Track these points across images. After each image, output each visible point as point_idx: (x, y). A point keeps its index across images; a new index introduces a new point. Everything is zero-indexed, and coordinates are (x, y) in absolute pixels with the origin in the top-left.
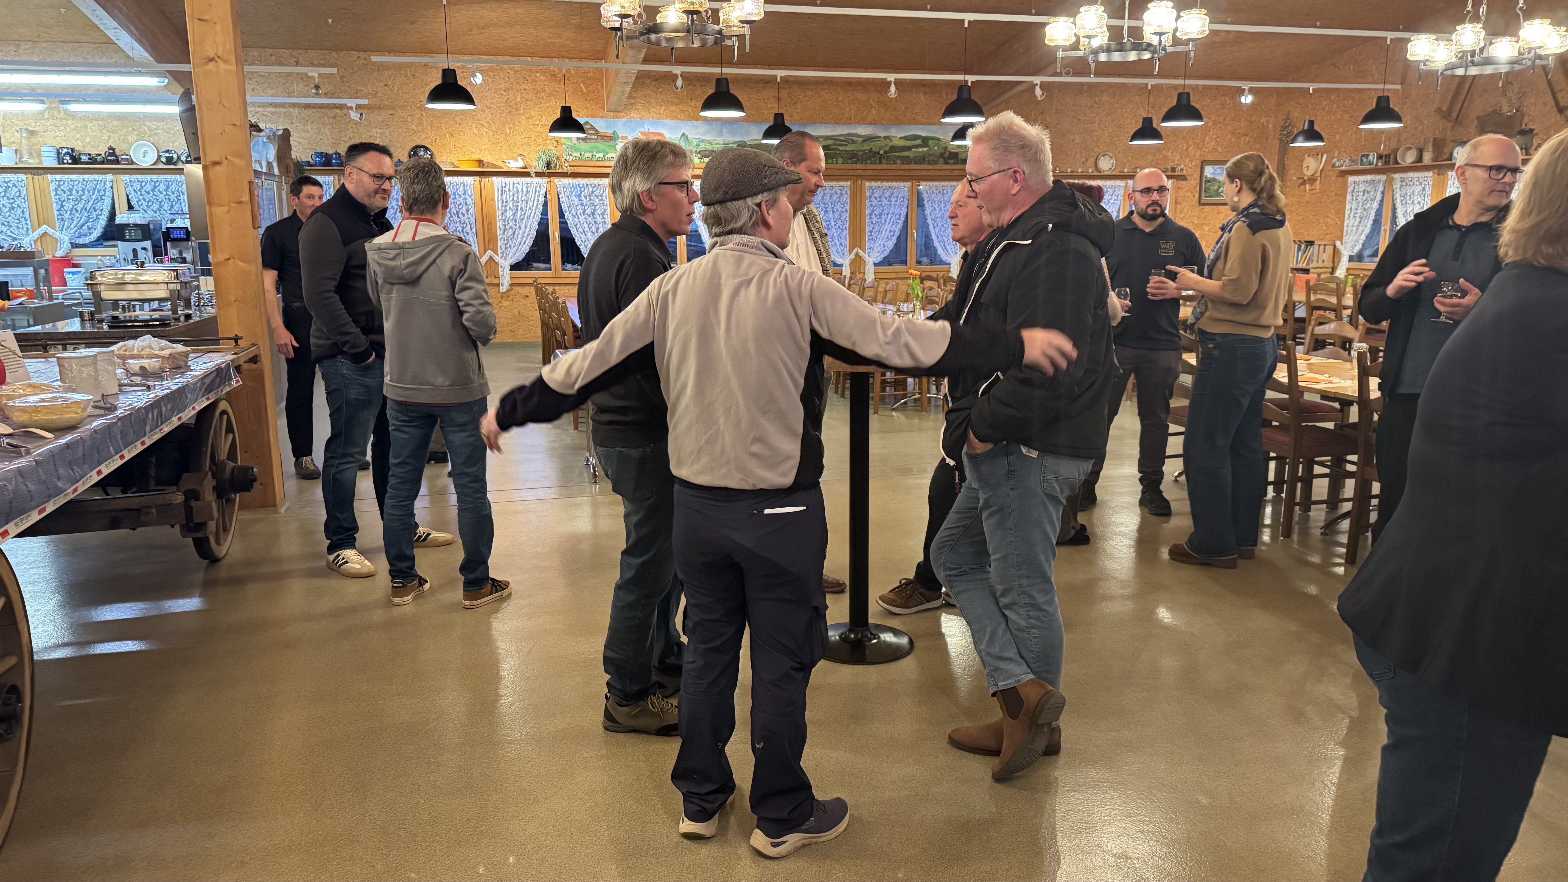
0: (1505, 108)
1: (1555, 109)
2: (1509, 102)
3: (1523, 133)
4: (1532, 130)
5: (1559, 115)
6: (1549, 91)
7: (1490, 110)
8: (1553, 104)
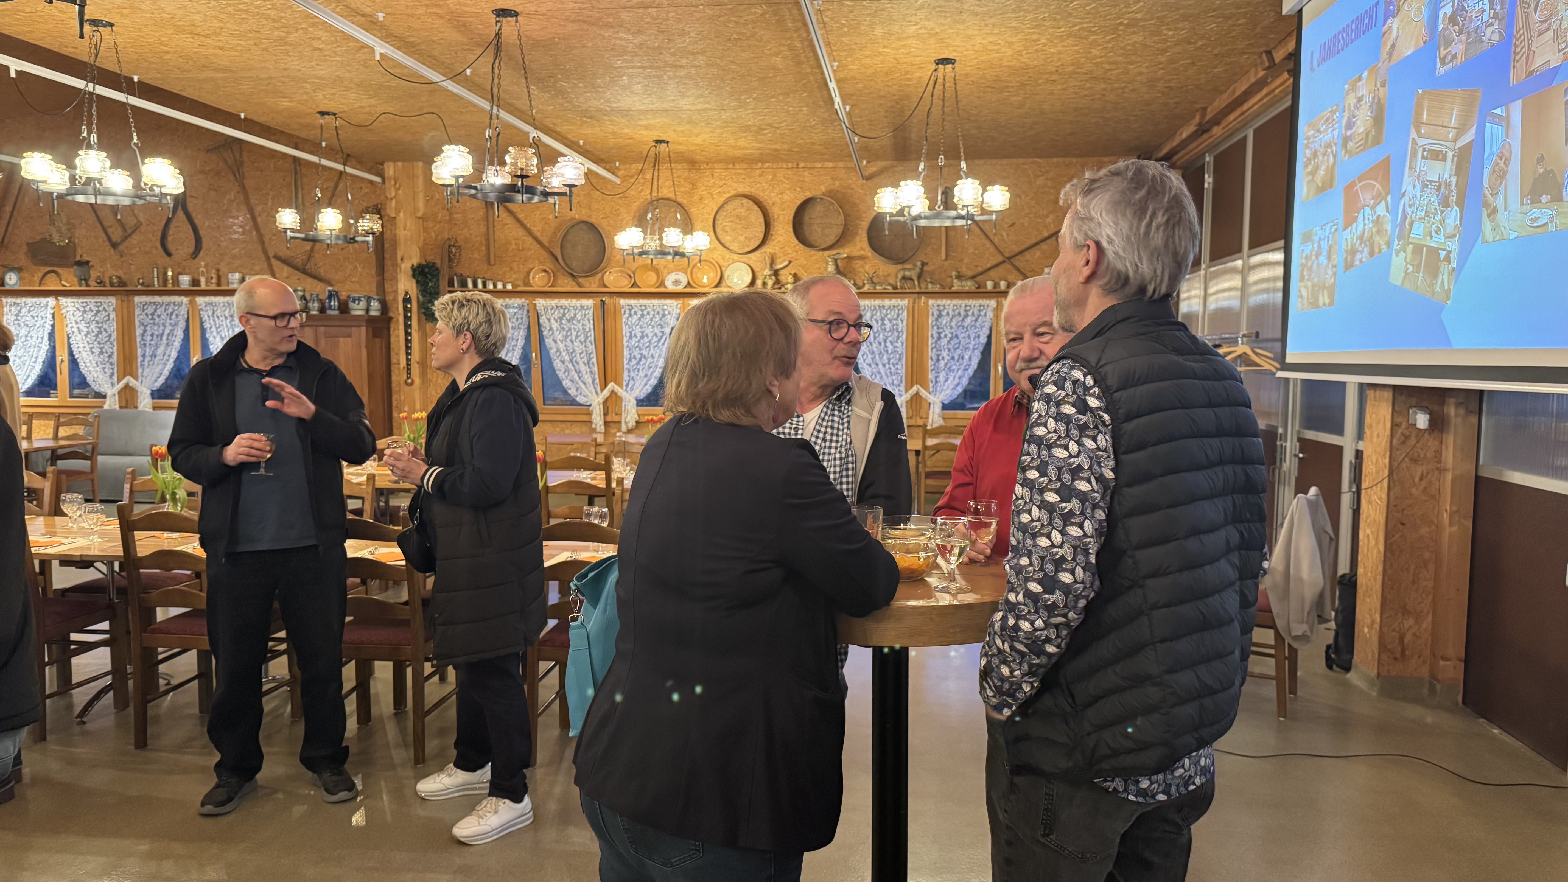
0: (56, 238)
1: (107, 243)
2: (59, 231)
3: (79, 264)
4: (88, 262)
5: (112, 250)
6: (99, 225)
7: (38, 238)
8: (105, 238)
